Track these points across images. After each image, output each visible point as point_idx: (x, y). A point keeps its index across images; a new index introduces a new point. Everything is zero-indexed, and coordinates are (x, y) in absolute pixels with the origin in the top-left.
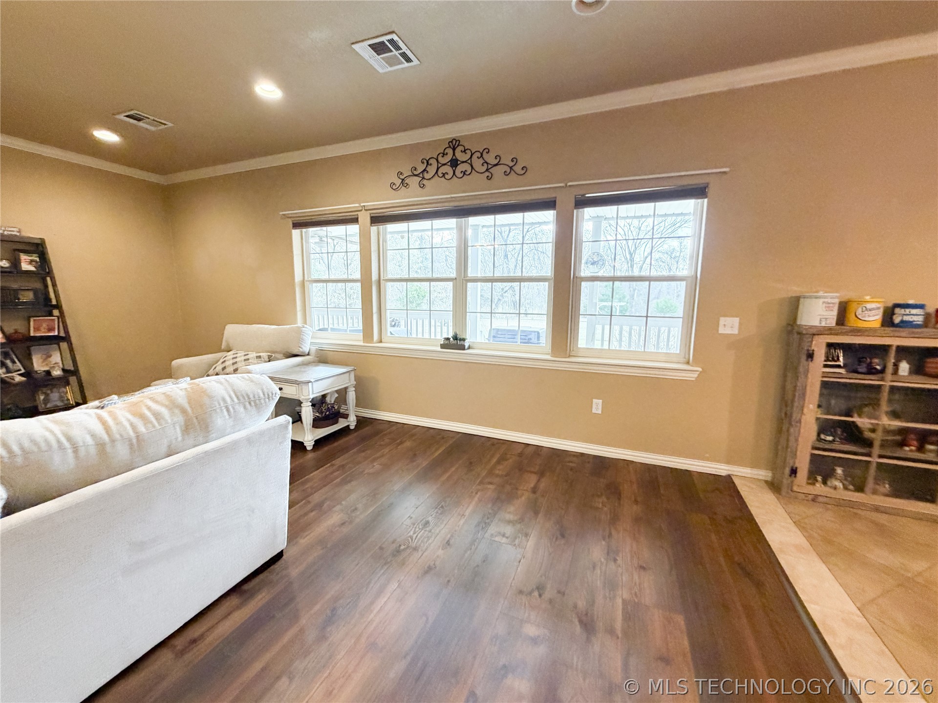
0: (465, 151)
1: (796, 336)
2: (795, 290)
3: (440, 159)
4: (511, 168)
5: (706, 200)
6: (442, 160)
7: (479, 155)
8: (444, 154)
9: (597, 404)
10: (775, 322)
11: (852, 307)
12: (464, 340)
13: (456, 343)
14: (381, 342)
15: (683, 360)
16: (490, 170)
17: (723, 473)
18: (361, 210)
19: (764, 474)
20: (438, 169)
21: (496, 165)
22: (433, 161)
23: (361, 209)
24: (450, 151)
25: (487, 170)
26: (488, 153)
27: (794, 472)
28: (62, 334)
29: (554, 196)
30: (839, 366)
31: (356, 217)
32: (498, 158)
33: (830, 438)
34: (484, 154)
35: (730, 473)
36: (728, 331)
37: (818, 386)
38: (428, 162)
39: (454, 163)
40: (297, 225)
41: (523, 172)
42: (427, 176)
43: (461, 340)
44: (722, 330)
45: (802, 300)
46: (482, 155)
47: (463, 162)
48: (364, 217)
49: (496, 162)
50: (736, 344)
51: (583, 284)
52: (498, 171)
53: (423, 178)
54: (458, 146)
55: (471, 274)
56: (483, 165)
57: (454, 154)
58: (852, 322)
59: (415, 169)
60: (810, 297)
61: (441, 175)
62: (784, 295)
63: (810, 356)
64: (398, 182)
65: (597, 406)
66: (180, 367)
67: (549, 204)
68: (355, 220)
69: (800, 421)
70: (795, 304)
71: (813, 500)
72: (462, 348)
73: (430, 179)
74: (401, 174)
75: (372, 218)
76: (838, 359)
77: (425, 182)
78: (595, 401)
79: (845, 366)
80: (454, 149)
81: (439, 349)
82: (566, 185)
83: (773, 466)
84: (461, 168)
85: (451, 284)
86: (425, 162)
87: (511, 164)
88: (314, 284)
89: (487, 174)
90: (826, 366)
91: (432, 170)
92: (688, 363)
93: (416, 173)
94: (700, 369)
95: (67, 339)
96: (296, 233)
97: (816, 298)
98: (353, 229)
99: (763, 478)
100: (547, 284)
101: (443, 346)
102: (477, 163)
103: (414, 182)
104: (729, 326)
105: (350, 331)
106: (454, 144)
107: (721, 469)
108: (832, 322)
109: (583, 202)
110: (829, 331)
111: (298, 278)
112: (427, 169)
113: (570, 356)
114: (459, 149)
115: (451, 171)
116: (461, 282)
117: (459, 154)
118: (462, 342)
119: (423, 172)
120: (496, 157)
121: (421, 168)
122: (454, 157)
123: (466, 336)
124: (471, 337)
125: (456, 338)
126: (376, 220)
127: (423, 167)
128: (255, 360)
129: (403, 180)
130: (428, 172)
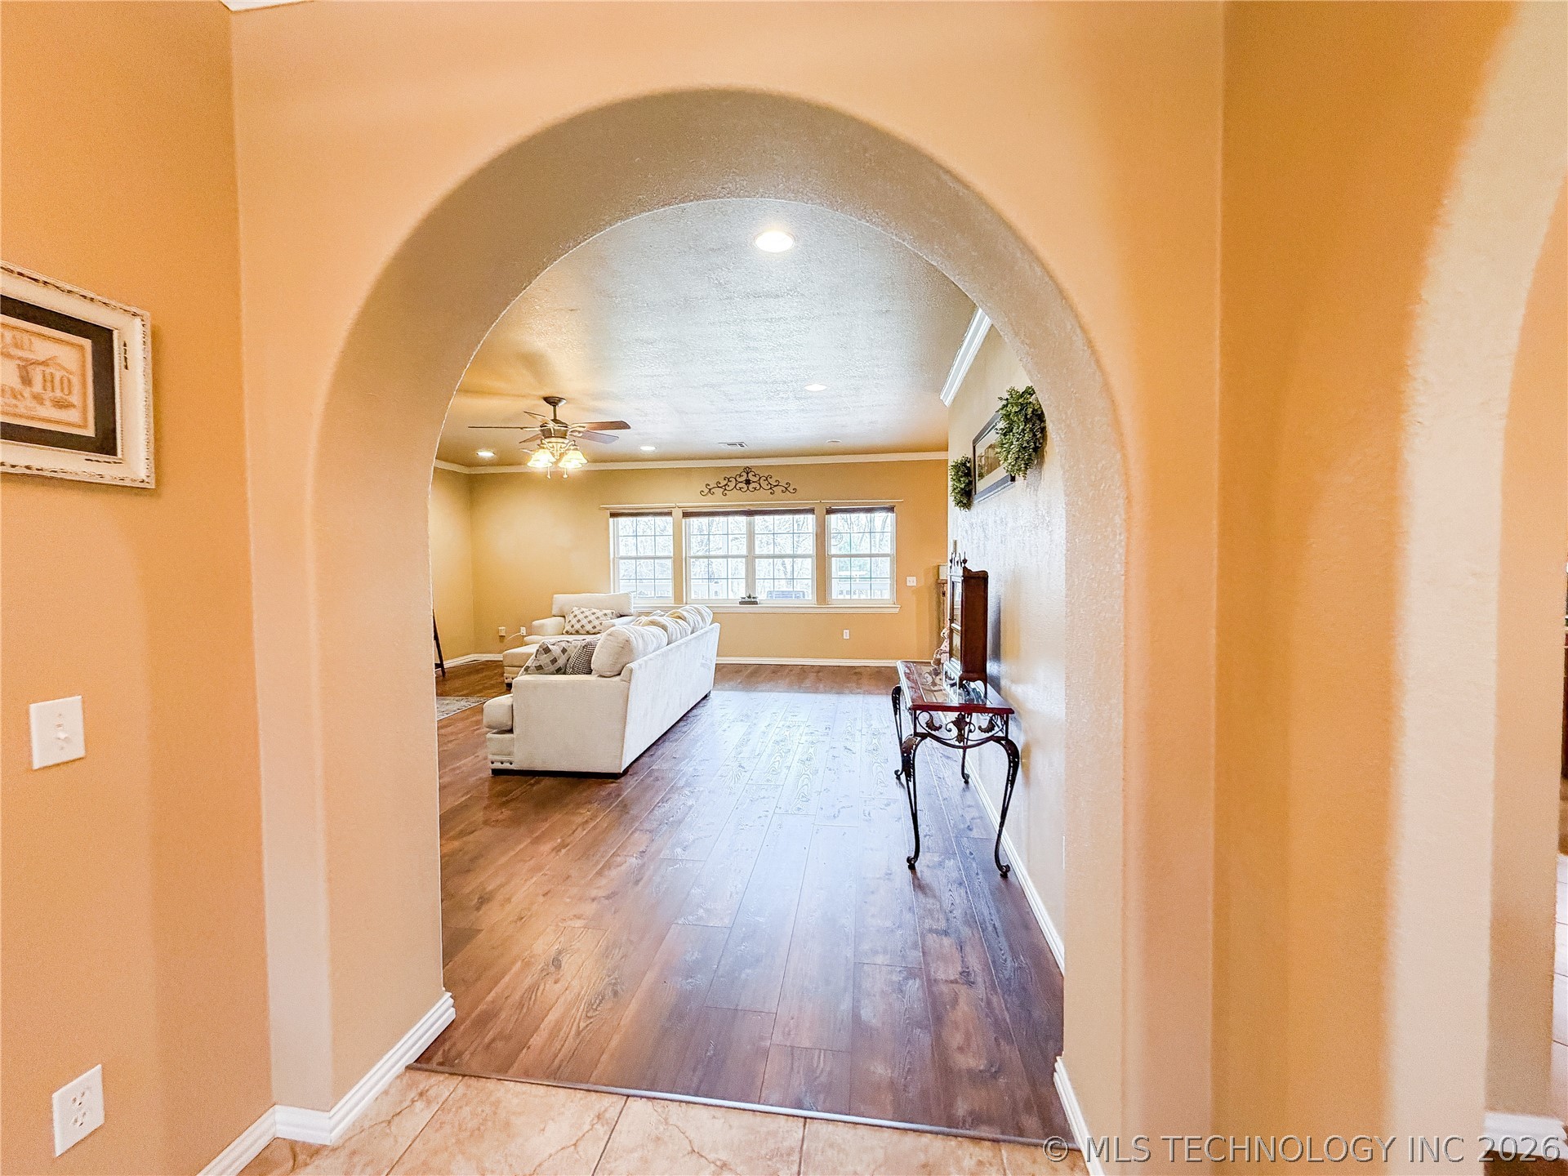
0: (755, 476)
1: (938, 585)
3: (738, 479)
4: (786, 488)
5: (894, 514)
6: (739, 480)
7: (765, 478)
8: (740, 476)
10: (932, 580)
12: (756, 598)
13: (750, 601)
14: (686, 603)
15: (891, 601)
16: (773, 489)
18: (675, 508)
20: (736, 484)
21: (777, 486)
22: (733, 480)
23: (675, 506)
24: (745, 475)
25: (771, 488)
26: (770, 478)
29: (813, 506)
31: (671, 512)
32: (778, 482)
36: (910, 584)
38: (728, 480)
39: (748, 482)
40: (613, 515)
41: (794, 491)
42: (728, 488)
43: (754, 598)
44: (907, 584)
45: (941, 568)
46: (767, 479)
47: (754, 482)
48: (678, 513)
49: (776, 484)
50: (916, 591)
51: (832, 559)
52: (778, 490)
53: (725, 489)
54: (750, 471)
55: (758, 551)
56: (767, 485)
59: (720, 483)
60: (942, 565)
61: (738, 489)
62: (935, 565)
63: (944, 594)
64: (706, 491)
65: (846, 634)
66: (542, 626)
67: (812, 511)
68: (669, 514)
70: (938, 568)
72: (755, 603)
73: (730, 491)
74: (709, 485)
75: (683, 513)
77: (726, 492)
78: (845, 631)
80: (748, 473)
81: (738, 605)
82: (821, 502)
84: (752, 485)
85: (743, 559)
86: (726, 479)
87: (786, 486)
88: (625, 560)
89: (771, 491)
91: (732, 485)
92: (893, 604)
93: (720, 486)
94: (900, 606)
96: (611, 520)
98: (669, 519)
100: (810, 560)
101: (741, 603)
102: (764, 484)
103: (718, 491)
104: (911, 582)
105: (657, 597)
106: (747, 470)
109: (830, 512)
111: (612, 556)
112: (729, 484)
113: (827, 604)
114: (750, 475)
115: (745, 486)
116: (751, 558)
117: (751, 477)
118: (755, 600)
119: (725, 486)
120: (776, 481)
121: (723, 483)
122: (747, 478)
123: (757, 595)
124: (761, 596)
125: (749, 597)
126: (686, 515)
127: (725, 482)
128: (604, 618)
129: (710, 490)
130: (729, 486)
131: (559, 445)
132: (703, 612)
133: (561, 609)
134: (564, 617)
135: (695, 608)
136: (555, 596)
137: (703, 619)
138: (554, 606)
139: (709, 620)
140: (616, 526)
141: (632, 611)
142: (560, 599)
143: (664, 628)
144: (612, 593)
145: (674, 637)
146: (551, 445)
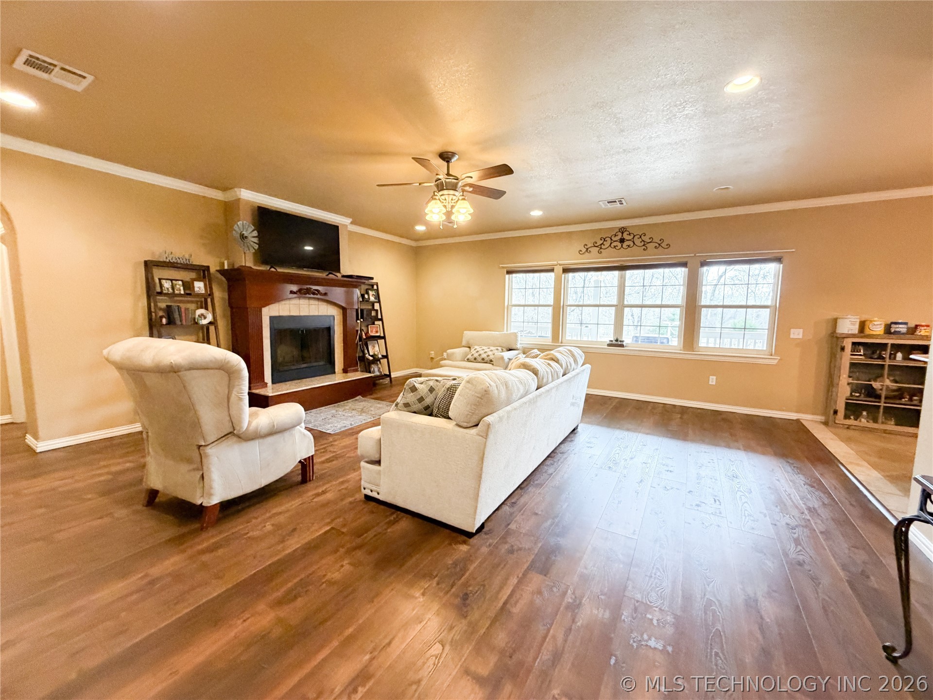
0: (630, 234)
1: (835, 339)
2: (835, 314)
4: (659, 245)
5: (782, 265)
6: (614, 239)
7: (639, 236)
8: (616, 235)
9: (712, 379)
10: (824, 332)
11: (867, 323)
12: (623, 341)
13: (617, 343)
14: (562, 343)
15: (768, 353)
16: (646, 245)
17: (795, 418)
18: (557, 265)
19: (821, 418)
20: (611, 243)
21: (650, 242)
22: (608, 239)
24: (620, 235)
25: (644, 245)
26: (644, 236)
27: (836, 412)
28: (382, 335)
29: (686, 260)
30: (861, 355)
31: (553, 268)
32: (651, 239)
33: (858, 394)
34: (642, 236)
35: (799, 418)
36: (796, 337)
37: (848, 365)
38: (604, 239)
39: (622, 241)
40: (509, 272)
41: (667, 247)
42: (603, 247)
43: (621, 341)
44: (792, 336)
45: (839, 321)
46: (641, 237)
47: (628, 240)
48: (558, 269)
49: (649, 241)
50: (800, 343)
51: (703, 309)
52: (651, 246)
53: (601, 248)
54: (625, 231)
55: (627, 302)
56: (641, 242)
57: (622, 236)
58: (867, 332)
59: (596, 243)
60: (842, 318)
61: (613, 247)
62: (829, 317)
63: (843, 349)
64: (584, 250)
66: (453, 354)
67: (684, 265)
68: (552, 270)
69: (838, 384)
70: (835, 321)
71: (848, 428)
72: (622, 346)
73: (605, 249)
74: (586, 245)
75: (563, 269)
76: (860, 352)
77: (602, 250)
78: (711, 377)
79: (864, 355)
80: (622, 233)
81: (606, 347)
82: (695, 255)
83: (825, 413)
84: (625, 244)
85: (614, 308)
86: (603, 239)
87: (659, 242)
88: (514, 308)
89: (644, 247)
90: (852, 355)
91: (607, 244)
92: (771, 355)
93: (596, 245)
94: (779, 358)
95: (384, 338)
96: (507, 276)
97: (846, 318)
98: (552, 274)
99: (819, 420)
100: (679, 309)
101: (609, 345)
102: (638, 241)
103: (595, 250)
104: (797, 334)
105: (539, 336)
106: (622, 230)
107: (793, 416)
108: (856, 332)
109: (704, 264)
110: (853, 336)
111: (506, 304)
112: (605, 243)
113: (694, 351)
114: (625, 234)
115: (619, 245)
116: (620, 307)
117: (625, 236)
118: (621, 343)
119: (601, 245)
120: (650, 239)
122: (622, 237)
123: (623, 339)
124: (627, 339)
125: (617, 340)
126: (566, 271)
127: (601, 242)
128: (496, 351)
129: (587, 249)
130: (604, 245)
131: (451, 197)
132: (576, 354)
133: (468, 343)
134: (470, 348)
135: (569, 350)
136: (465, 332)
137: (575, 361)
138: (463, 339)
139: (581, 362)
140: (510, 281)
141: (519, 346)
142: (468, 335)
143: (535, 372)
144: (505, 332)
145: (545, 380)
146: (443, 197)
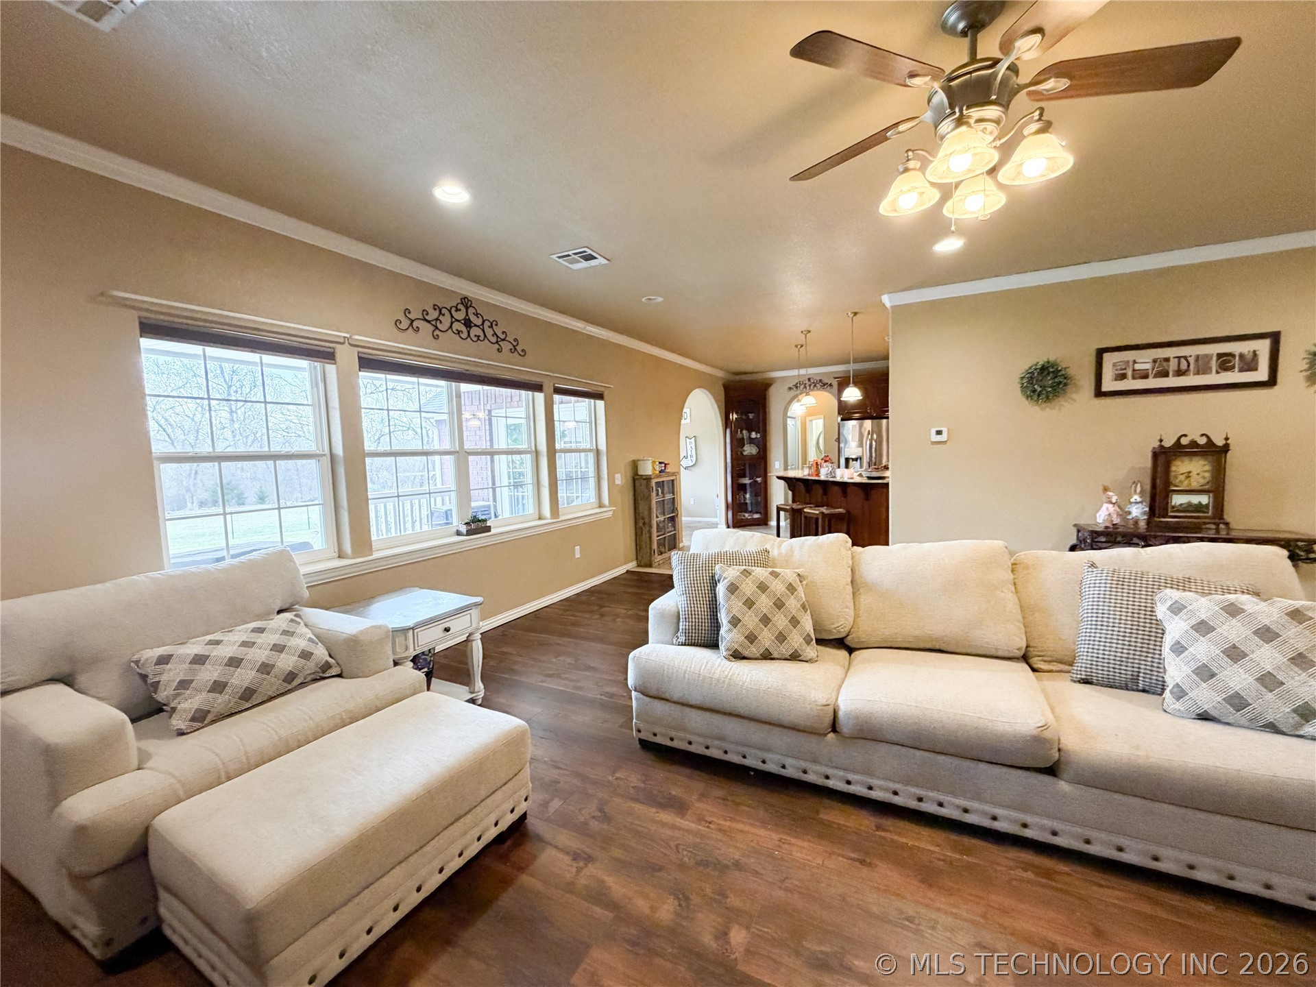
0: (477, 315)
1: (641, 481)
2: (635, 457)
3: (454, 313)
4: (514, 346)
5: (604, 402)
6: (456, 315)
7: (489, 324)
8: (457, 310)
9: (577, 550)
12: (485, 520)
13: (477, 526)
15: (597, 506)
16: (500, 343)
18: (343, 343)
20: (452, 323)
21: (505, 339)
22: (447, 313)
23: (342, 340)
24: (464, 310)
25: (497, 342)
26: (496, 325)
29: (542, 380)
31: (332, 350)
32: (505, 335)
34: (494, 325)
36: (619, 482)
38: (441, 311)
39: (468, 324)
40: (152, 329)
41: (522, 354)
42: (439, 325)
43: (481, 521)
46: (492, 324)
47: (476, 326)
48: (348, 356)
49: (502, 337)
50: (621, 490)
52: (506, 346)
53: (435, 327)
54: (470, 306)
56: (493, 335)
57: (467, 313)
59: (427, 313)
60: (643, 460)
61: (455, 331)
62: (629, 459)
64: (405, 324)
67: (540, 388)
68: (330, 356)
72: (487, 529)
73: (442, 332)
74: (410, 313)
75: (359, 358)
77: (437, 332)
78: (574, 548)
80: (467, 308)
81: (465, 537)
84: (475, 331)
85: (451, 457)
86: (439, 310)
87: (514, 343)
89: (497, 346)
91: (446, 320)
93: (427, 318)
94: (614, 507)
97: (647, 460)
101: (468, 533)
102: (489, 332)
103: (426, 328)
106: (466, 302)
109: (555, 390)
112: (441, 318)
113: (561, 517)
114: (471, 310)
115: (464, 330)
116: (461, 455)
117: (471, 316)
118: (486, 524)
119: (437, 319)
120: (503, 333)
121: (433, 315)
122: (467, 316)
126: (368, 363)
127: (436, 315)
129: (412, 321)
130: (441, 322)
